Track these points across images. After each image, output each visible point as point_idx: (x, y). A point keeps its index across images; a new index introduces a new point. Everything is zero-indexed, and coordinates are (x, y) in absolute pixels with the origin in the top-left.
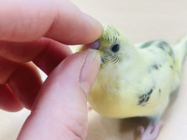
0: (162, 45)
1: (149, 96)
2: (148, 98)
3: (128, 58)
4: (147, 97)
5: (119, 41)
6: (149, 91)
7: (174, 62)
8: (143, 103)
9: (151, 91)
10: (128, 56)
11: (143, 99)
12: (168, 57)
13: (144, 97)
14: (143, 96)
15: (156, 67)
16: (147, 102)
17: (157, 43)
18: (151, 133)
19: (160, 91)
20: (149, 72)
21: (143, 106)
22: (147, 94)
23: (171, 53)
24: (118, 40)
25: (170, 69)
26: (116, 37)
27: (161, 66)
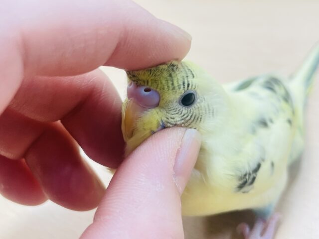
0: (271, 84)
1: (254, 175)
2: (254, 179)
3: (213, 112)
4: (252, 177)
5: (194, 87)
6: (254, 166)
7: (294, 113)
8: (246, 189)
9: (259, 166)
10: (213, 110)
11: (246, 181)
12: (283, 104)
13: (247, 177)
14: (245, 175)
15: (264, 124)
16: (251, 186)
17: (262, 80)
18: (262, 234)
19: (273, 165)
20: (254, 131)
21: (244, 192)
22: (251, 172)
23: (287, 98)
24: (192, 86)
25: (288, 125)
26: (188, 82)
27: (271, 121)
